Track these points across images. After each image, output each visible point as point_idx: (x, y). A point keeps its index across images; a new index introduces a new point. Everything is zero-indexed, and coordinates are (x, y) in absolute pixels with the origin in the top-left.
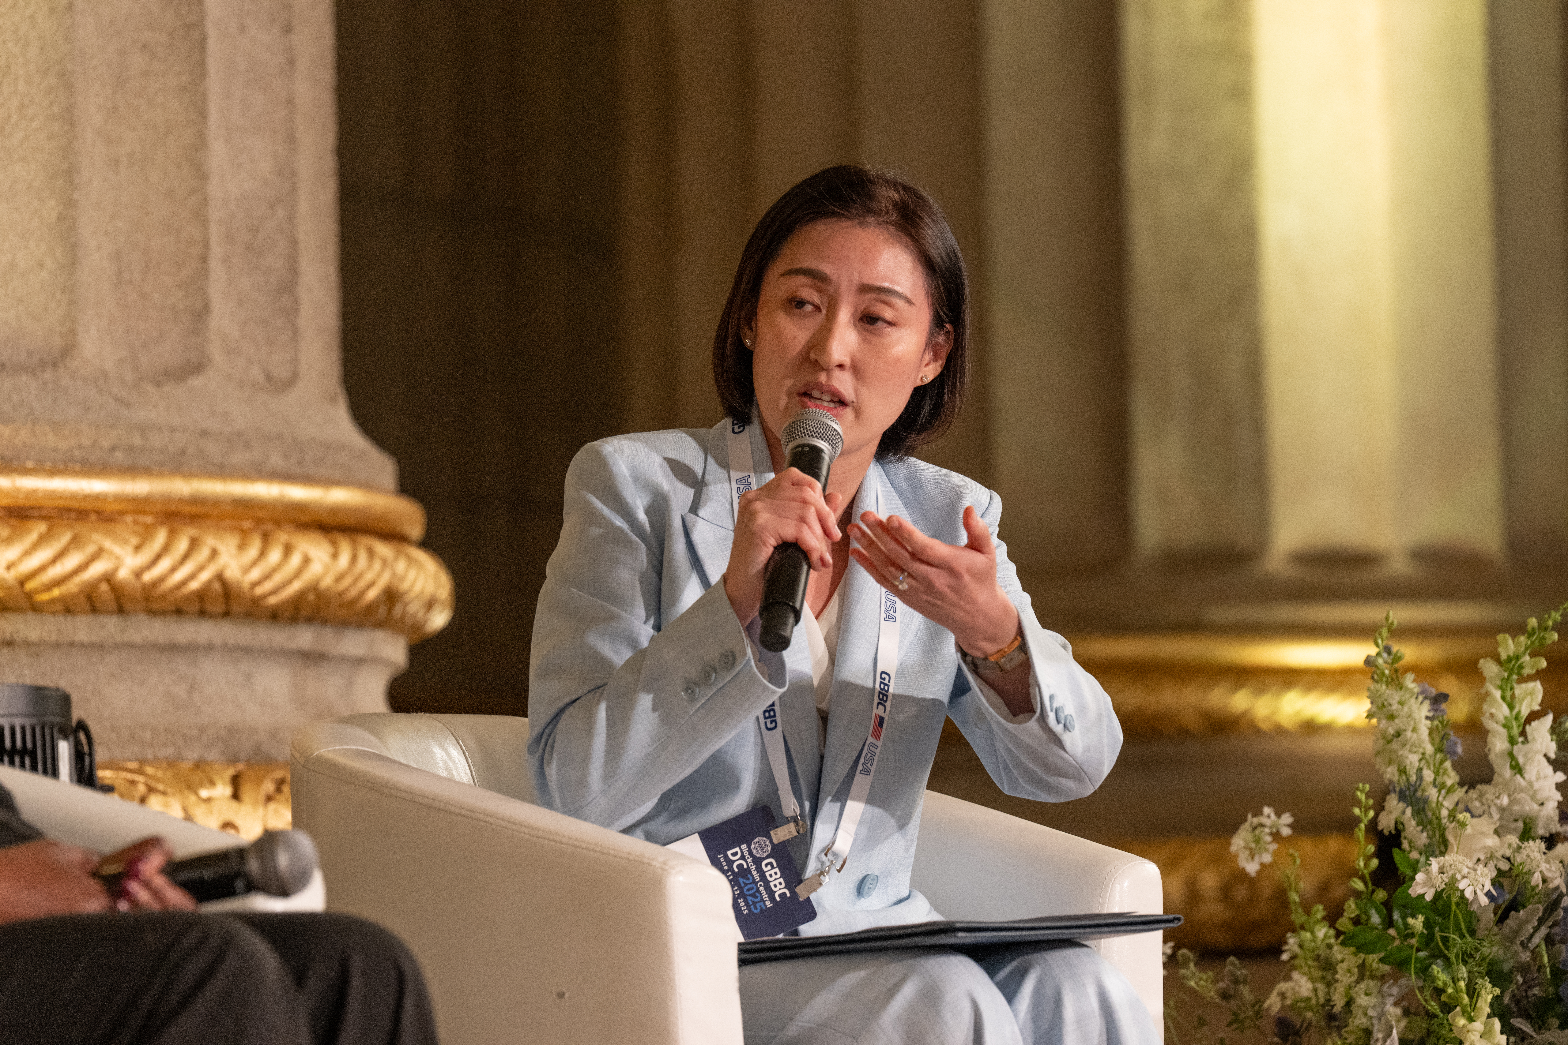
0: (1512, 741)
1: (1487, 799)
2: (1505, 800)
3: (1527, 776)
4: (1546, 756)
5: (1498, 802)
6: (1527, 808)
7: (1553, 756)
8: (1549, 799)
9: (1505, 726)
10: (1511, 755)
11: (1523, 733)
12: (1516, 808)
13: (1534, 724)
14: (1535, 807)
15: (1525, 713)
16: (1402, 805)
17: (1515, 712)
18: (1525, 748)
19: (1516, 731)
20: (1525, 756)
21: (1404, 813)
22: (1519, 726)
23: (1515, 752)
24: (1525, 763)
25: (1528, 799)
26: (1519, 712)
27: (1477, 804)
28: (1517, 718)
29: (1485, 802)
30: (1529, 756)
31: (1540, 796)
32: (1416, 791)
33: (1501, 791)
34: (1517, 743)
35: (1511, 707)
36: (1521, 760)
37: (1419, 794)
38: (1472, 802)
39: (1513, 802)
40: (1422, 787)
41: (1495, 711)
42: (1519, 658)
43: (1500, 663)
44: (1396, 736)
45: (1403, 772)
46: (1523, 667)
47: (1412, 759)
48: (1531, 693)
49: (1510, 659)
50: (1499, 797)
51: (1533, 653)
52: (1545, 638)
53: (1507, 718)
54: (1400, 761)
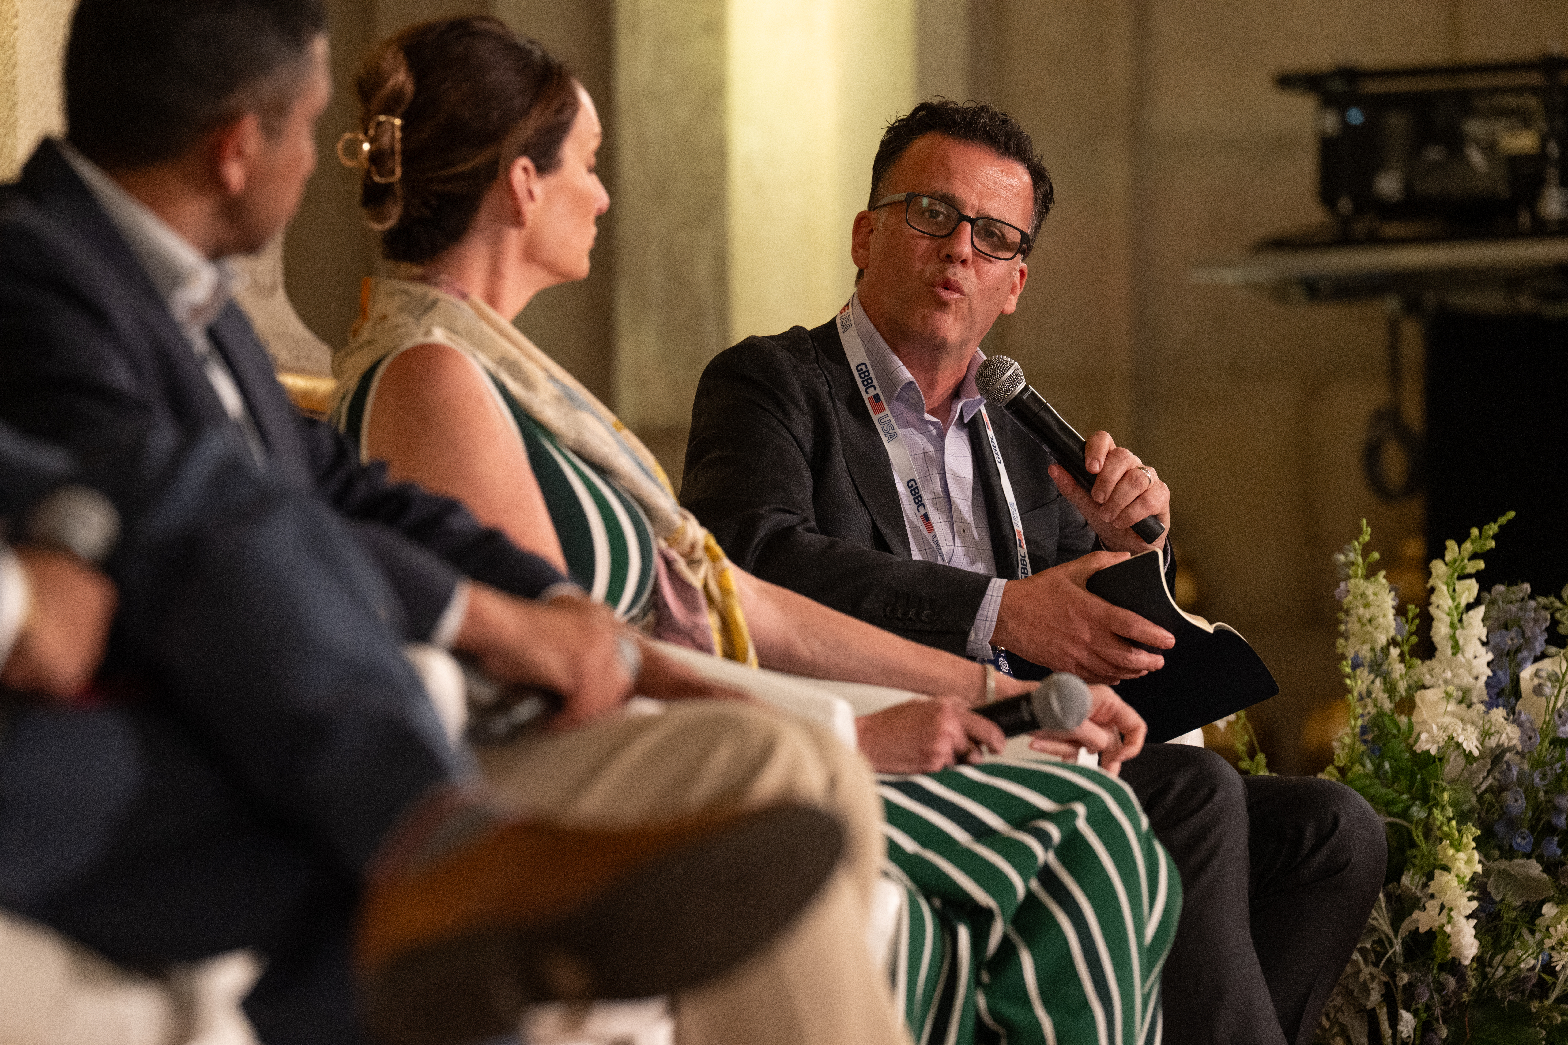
0: (1452, 626)
1: (1436, 673)
2: (1449, 675)
3: (1467, 655)
4: (1480, 639)
5: (1444, 675)
6: (1465, 681)
7: (1485, 639)
8: (1484, 674)
9: (1448, 614)
10: (1453, 638)
11: (1461, 620)
12: (1456, 681)
13: (1471, 613)
14: (1471, 680)
15: (1463, 604)
16: (1372, 676)
17: (1456, 603)
18: (1465, 632)
19: (1456, 619)
20: (1465, 639)
21: (1373, 682)
22: (1458, 615)
23: (1457, 636)
24: (1464, 645)
25: (1467, 674)
26: (1459, 603)
27: (1428, 677)
28: (1457, 607)
29: (1434, 675)
30: (1467, 639)
31: (1475, 672)
32: (1382, 665)
33: (1445, 666)
34: (1457, 629)
35: (1453, 599)
36: (1461, 642)
37: (1385, 667)
38: (1424, 675)
39: (1455, 675)
40: (1388, 661)
41: (1441, 602)
42: (1462, 560)
43: (1446, 564)
44: (1370, 621)
45: (1373, 649)
46: (1464, 567)
47: (1382, 639)
48: (1469, 589)
49: (1455, 560)
50: (1444, 671)
51: (1474, 556)
52: (1484, 545)
53: (1450, 608)
54: (1373, 641)
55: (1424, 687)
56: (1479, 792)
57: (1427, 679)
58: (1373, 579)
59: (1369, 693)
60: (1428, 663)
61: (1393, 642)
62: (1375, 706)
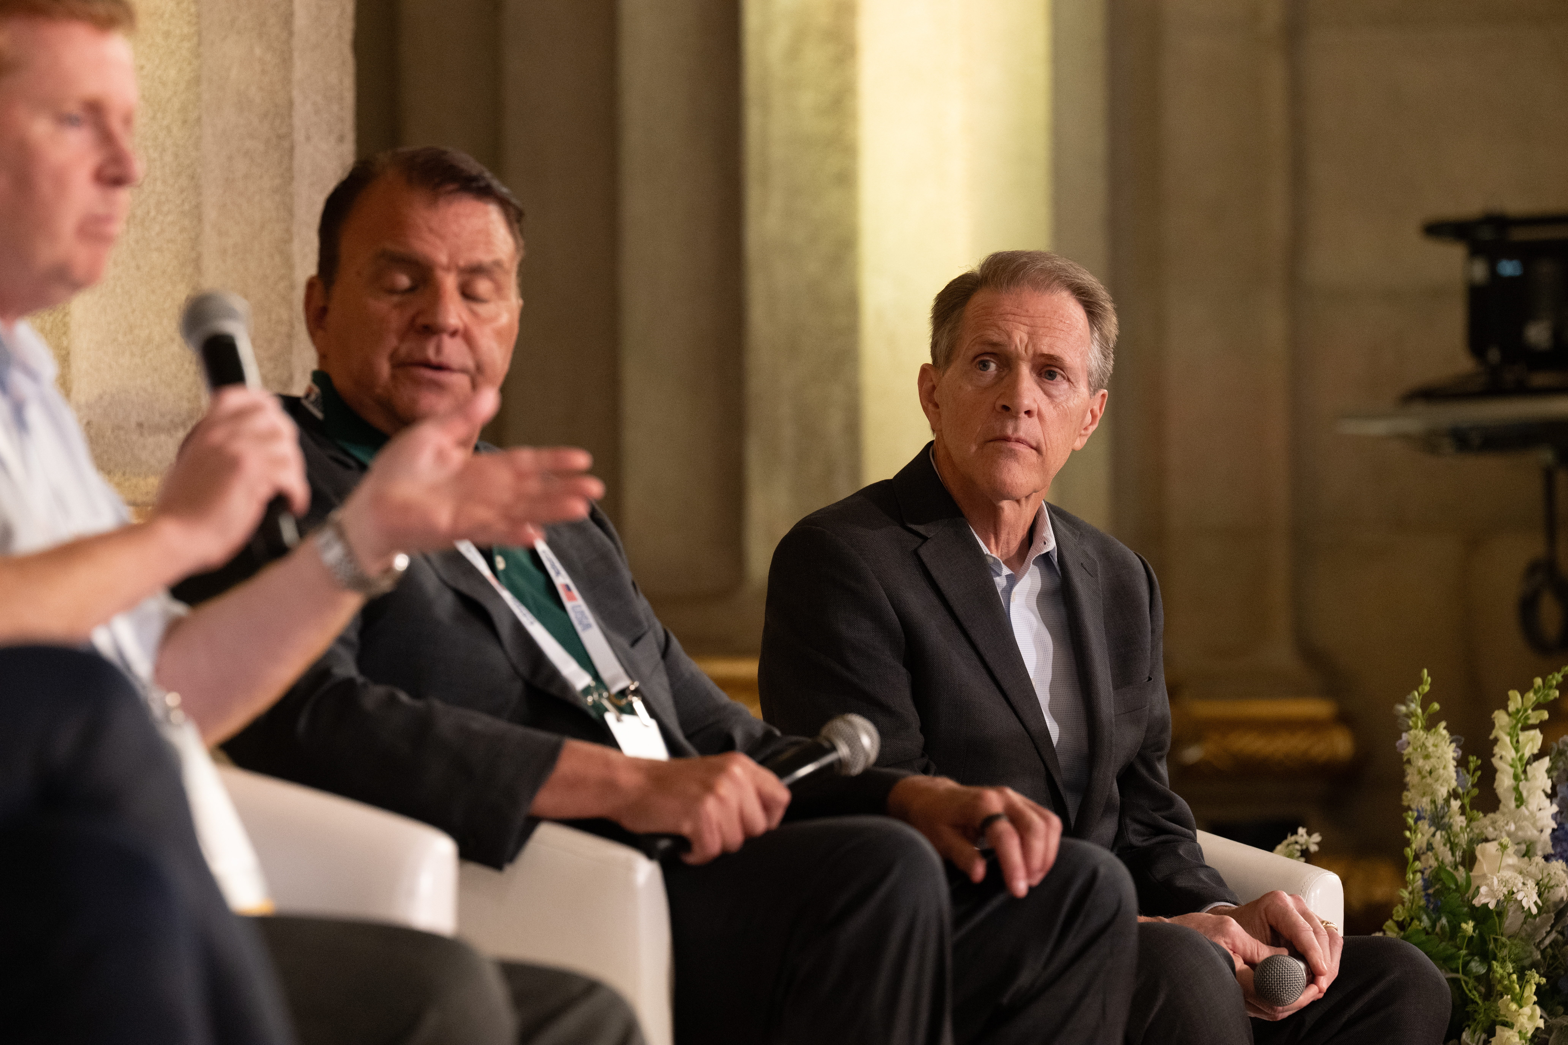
0: (1516, 777)
1: (1498, 825)
2: (1512, 827)
3: (1530, 808)
4: (1544, 791)
5: (1507, 828)
6: (1530, 833)
7: (1549, 791)
8: (1549, 826)
9: (1512, 766)
10: (1517, 789)
11: (1524, 772)
12: (1521, 833)
13: (1536, 764)
14: (1536, 833)
15: (1527, 755)
16: (1433, 829)
17: (1519, 755)
18: (1528, 784)
19: (1520, 771)
20: (1529, 791)
21: (1434, 835)
22: (1522, 767)
23: (1521, 788)
24: (1528, 797)
25: (1530, 826)
26: (1523, 755)
27: (1491, 829)
28: (1521, 759)
29: (1497, 828)
30: (1531, 791)
31: (1540, 825)
32: (1443, 817)
33: (1508, 819)
34: (1521, 780)
35: (1517, 750)
36: (1525, 794)
37: (1446, 820)
38: (1486, 828)
39: (1518, 828)
40: (1448, 814)
41: (1504, 753)
42: (1526, 710)
43: (1509, 715)
44: (1431, 772)
45: (1433, 802)
46: (1527, 718)
47: (1443, 792)
48: (1532, 740)
49: (1518, 711)
50: (1507, 824)
51: (1537, 707)
52: (1548, 695)
53: (1513, 759)
54: (1433, 793)
55: (1487, 840)
56: (1542, 947)
57: (1490, 832)
58: (1433, 730)
59: (1430, 847)
60: (1491, 815)
61: (1454, 794)
62: (1437, 859)
